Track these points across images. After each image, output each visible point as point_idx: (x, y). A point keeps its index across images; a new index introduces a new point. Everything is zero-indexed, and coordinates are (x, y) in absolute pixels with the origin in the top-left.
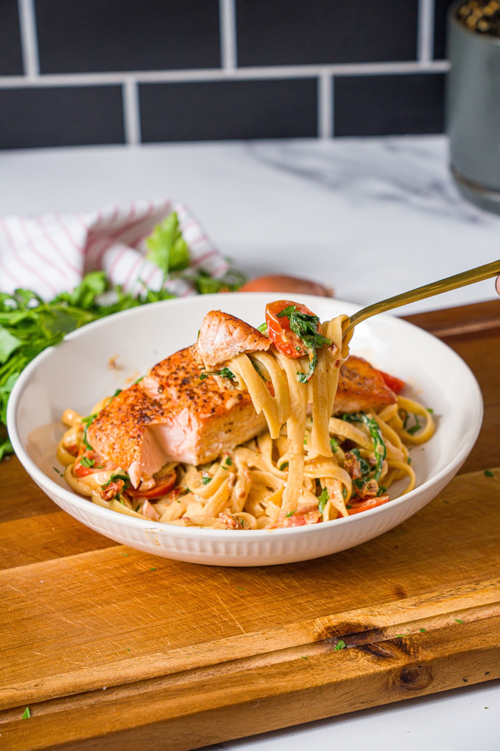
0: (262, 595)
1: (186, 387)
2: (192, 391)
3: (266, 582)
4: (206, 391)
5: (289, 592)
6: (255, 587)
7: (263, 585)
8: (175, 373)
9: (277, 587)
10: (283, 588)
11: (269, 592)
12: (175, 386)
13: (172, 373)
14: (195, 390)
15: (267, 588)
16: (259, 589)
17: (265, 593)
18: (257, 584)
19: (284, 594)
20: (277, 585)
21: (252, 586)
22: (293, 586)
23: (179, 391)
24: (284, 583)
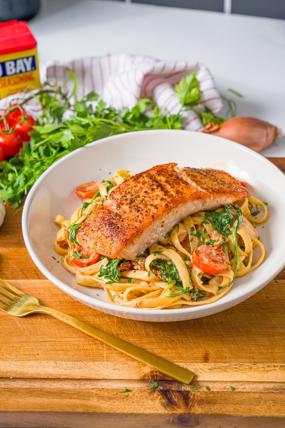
0: (129, 336)
1: (134, 204)
2: (137, 206)
3: (136, 327)
4: (146, 205)
5: (145, 338)
6: (128, 329)
7: (133, 329)
8: (125, 196)
9: (140, 333)
10: (143, 335)
11: (134, 335)
12: (127, 204)
13: (123, 196)
14: (139, 206)
15: (134, 331)
16: (129, 331)
17: (132, 335)
18: (131, 327)
19: (141, 339)
20: (141, 331)
21: (127, 328)
22: (149, 335)
23: (130, 207)
24: (146, 331)
